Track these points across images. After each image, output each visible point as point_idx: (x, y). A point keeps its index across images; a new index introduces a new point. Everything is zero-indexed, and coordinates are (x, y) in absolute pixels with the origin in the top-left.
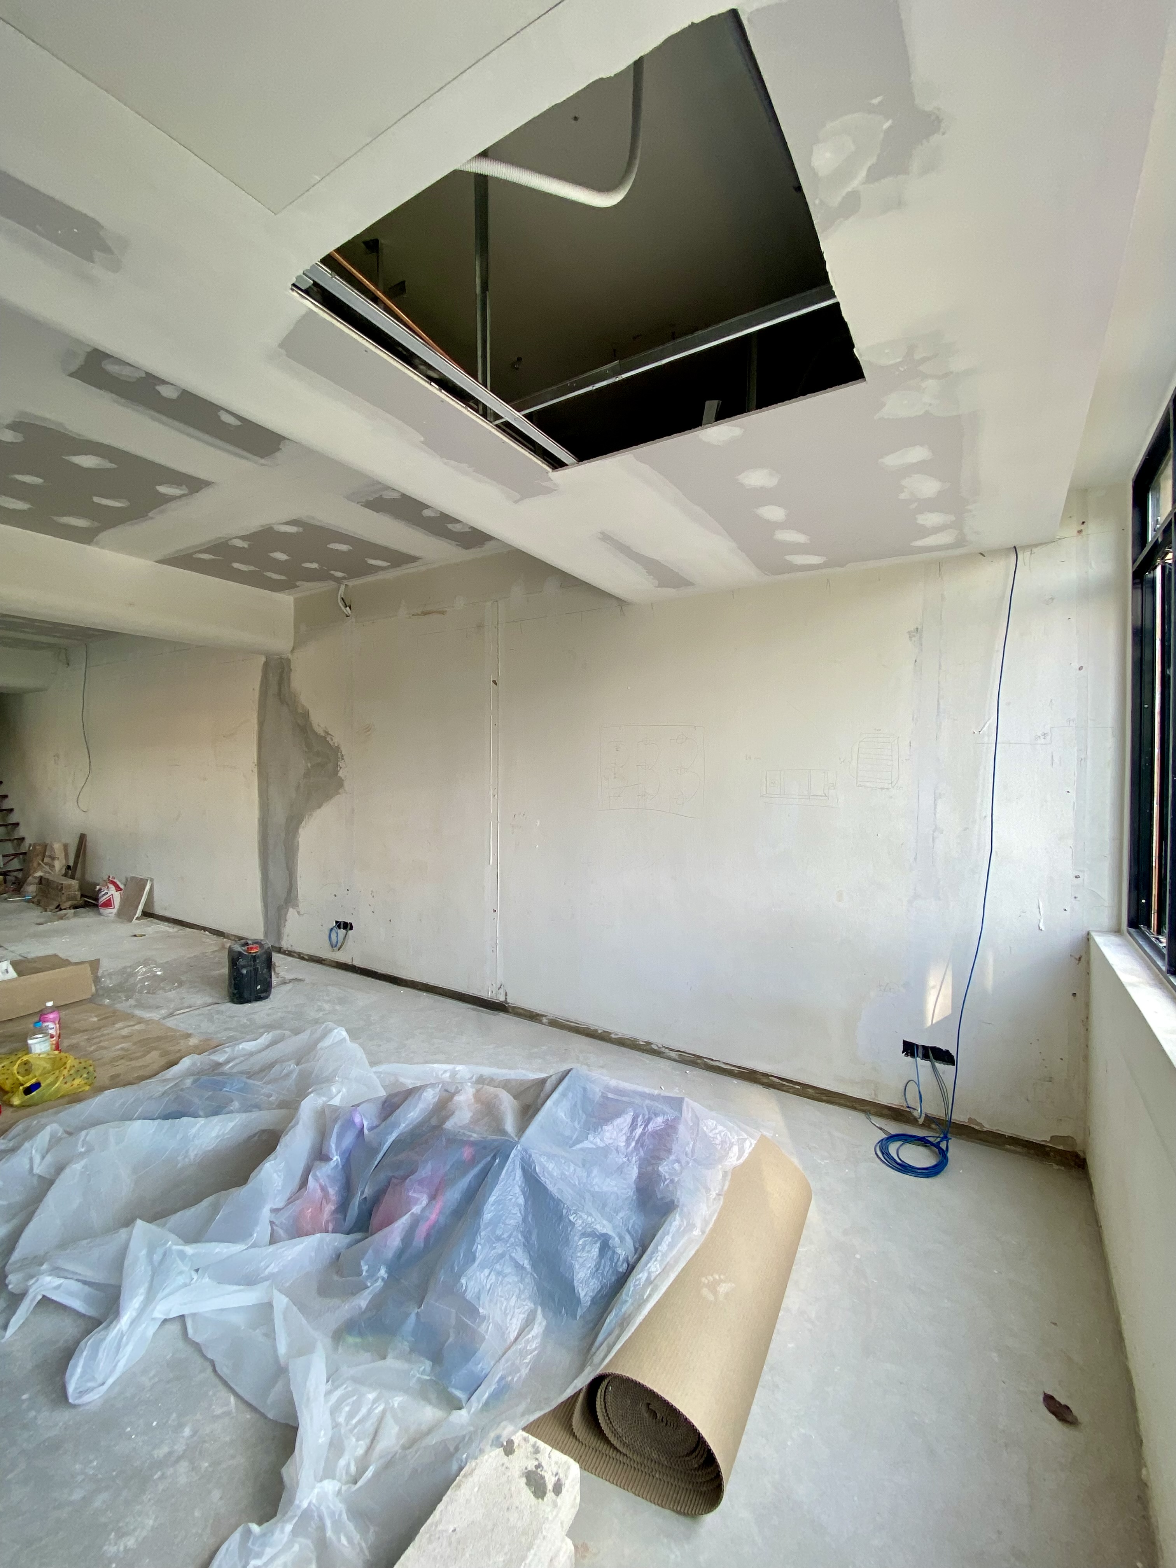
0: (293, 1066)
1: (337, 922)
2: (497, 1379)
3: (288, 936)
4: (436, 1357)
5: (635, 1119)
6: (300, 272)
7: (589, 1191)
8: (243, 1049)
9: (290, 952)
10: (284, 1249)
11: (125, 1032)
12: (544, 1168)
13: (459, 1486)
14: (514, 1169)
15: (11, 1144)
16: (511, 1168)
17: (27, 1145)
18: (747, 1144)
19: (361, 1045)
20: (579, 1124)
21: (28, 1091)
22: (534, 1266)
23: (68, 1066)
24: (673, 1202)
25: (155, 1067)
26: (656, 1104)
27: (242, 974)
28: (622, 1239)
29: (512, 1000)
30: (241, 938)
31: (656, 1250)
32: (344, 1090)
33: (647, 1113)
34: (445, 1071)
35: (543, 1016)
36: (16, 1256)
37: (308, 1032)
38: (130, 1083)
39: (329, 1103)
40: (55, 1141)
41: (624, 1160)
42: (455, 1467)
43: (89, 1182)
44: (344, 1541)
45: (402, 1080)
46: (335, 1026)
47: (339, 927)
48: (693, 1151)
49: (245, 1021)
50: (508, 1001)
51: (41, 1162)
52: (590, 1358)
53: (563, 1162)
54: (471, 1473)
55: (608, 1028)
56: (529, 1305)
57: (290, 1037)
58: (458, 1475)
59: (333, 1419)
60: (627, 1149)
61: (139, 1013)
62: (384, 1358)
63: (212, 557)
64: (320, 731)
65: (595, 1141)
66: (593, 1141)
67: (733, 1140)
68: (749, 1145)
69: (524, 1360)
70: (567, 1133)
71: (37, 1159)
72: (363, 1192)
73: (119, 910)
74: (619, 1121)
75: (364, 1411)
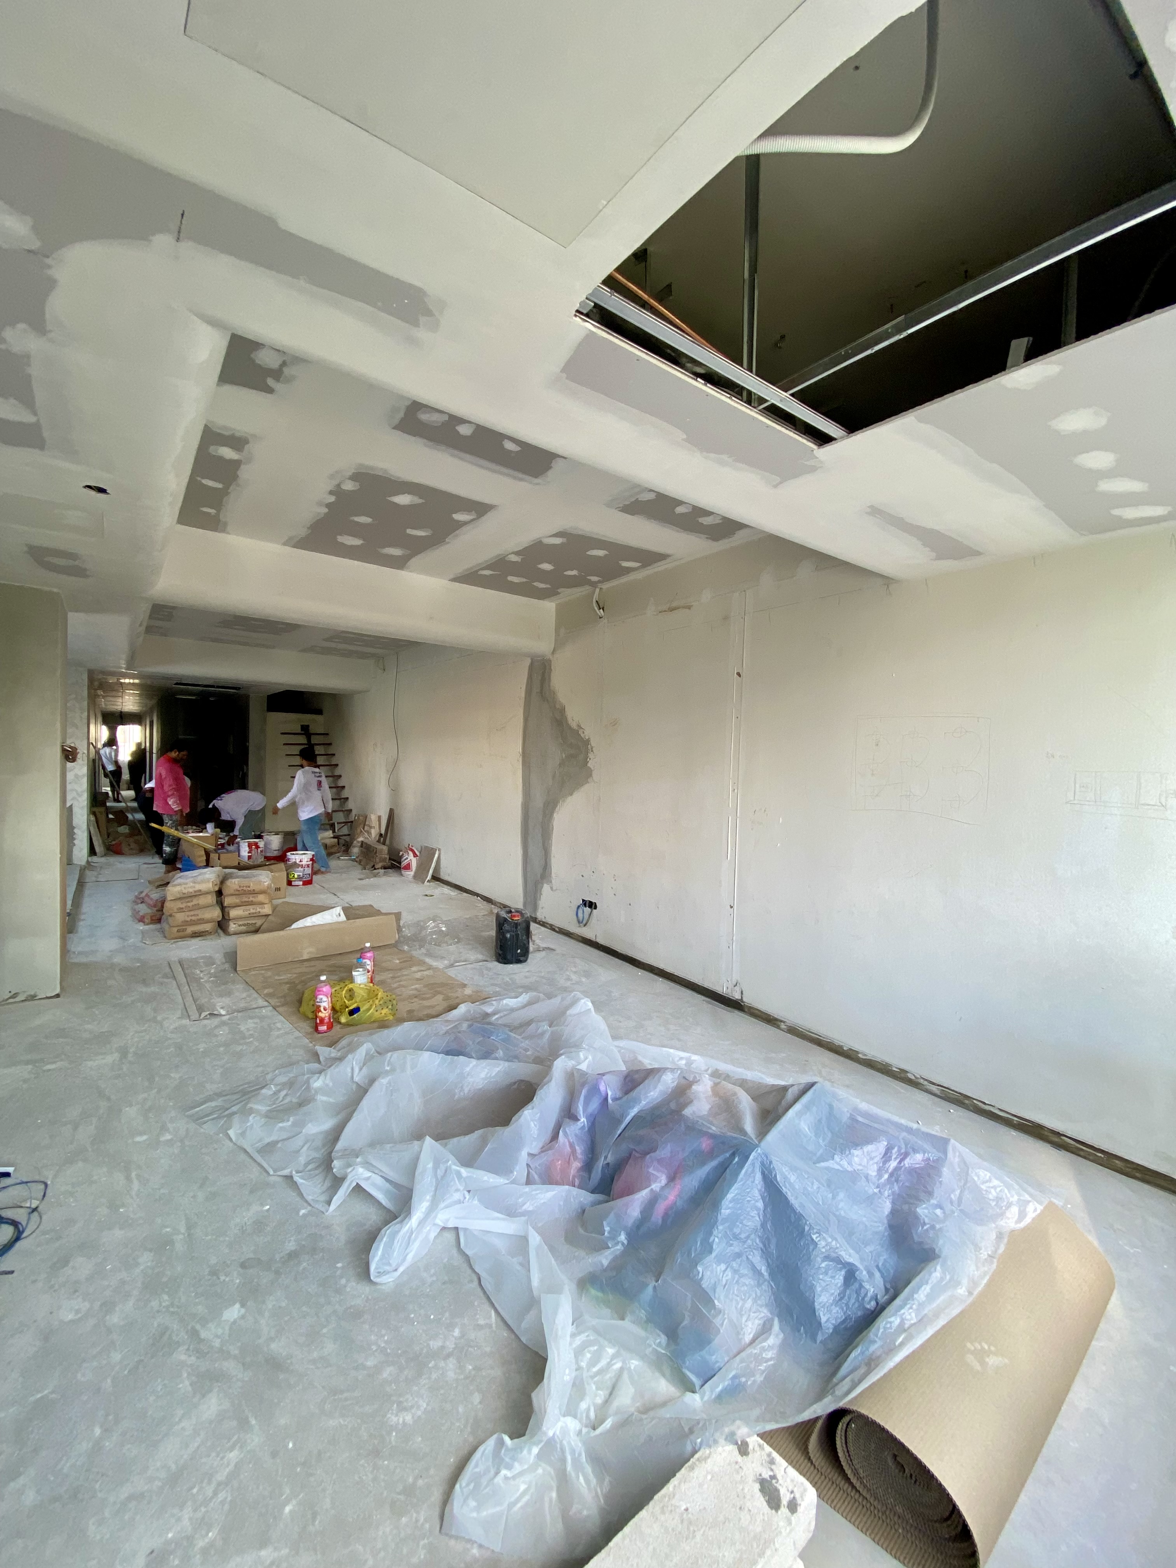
0: (546, 1027)
1: (583, 900)
2: (731, 1376)
3: (542, 908)
4: (672, 1333)
5: (888, 1150)
6: (583, 298)
7: (835, 1215)
8: (507, 1004)
9: (544, 922)
10: (538, 1192)
11: (418, 975)
12: (785, 1178)
13: (692, 1468)
14: (753, 1171)
15: (339, 1054)
16: (750, 1170)
17: (350, 1056)
18: (1030, 1208)
19: (604, 1018)
20: (823, 1141)
21: (352, 1012)
22: (772, 1274)
23: (379, 997)
24: (933, 1251)
25: (440, 1008)
26: (915, 1139)
27: (506, 938)
28: (871, 1274)
29: (748, 1000)
30: (505, 906)
31: (910, 1297)
32: (590, 1057)
33: (903, 1146)
34: (681, 1058)
35: (781, 1021)
36: (340, 1146)
37: (559, 998)
38: (420, 1019)
39: (578, 1067)
40: (369, 1058)
41: (875, 1190)
42: (689, 1448)
43: (392, 1095)
44: (581, 1479)
45: (640, 1058)
46: (583, 996)
47: (585, 905)
48: (960, 1199)
49: (508, 979)
50: (745, 999)
51: (359, 1073)
52: (831, 1389)
53: (806, 1176)
54: (706, 1459)
55: (856, 1046)
56: (765, 1313)
57: (544, 1000)
58: (692, 1455)
59: (577, 1363)
60: (878, 1180)
61: (428, 960)
62: (622, 1318)
63: (491, 572)
64: (574, 725)
65: (841, 1162)
66: (838, 1163)
67: (1011, 1199)
68: (1033, 1210)
69: (758, 1366)
70: (811, 1148)
71: (357, 1070)
72: (606, 1158)
73: (415, 873)
74: (869, 1148)
75: (603, 1363)
